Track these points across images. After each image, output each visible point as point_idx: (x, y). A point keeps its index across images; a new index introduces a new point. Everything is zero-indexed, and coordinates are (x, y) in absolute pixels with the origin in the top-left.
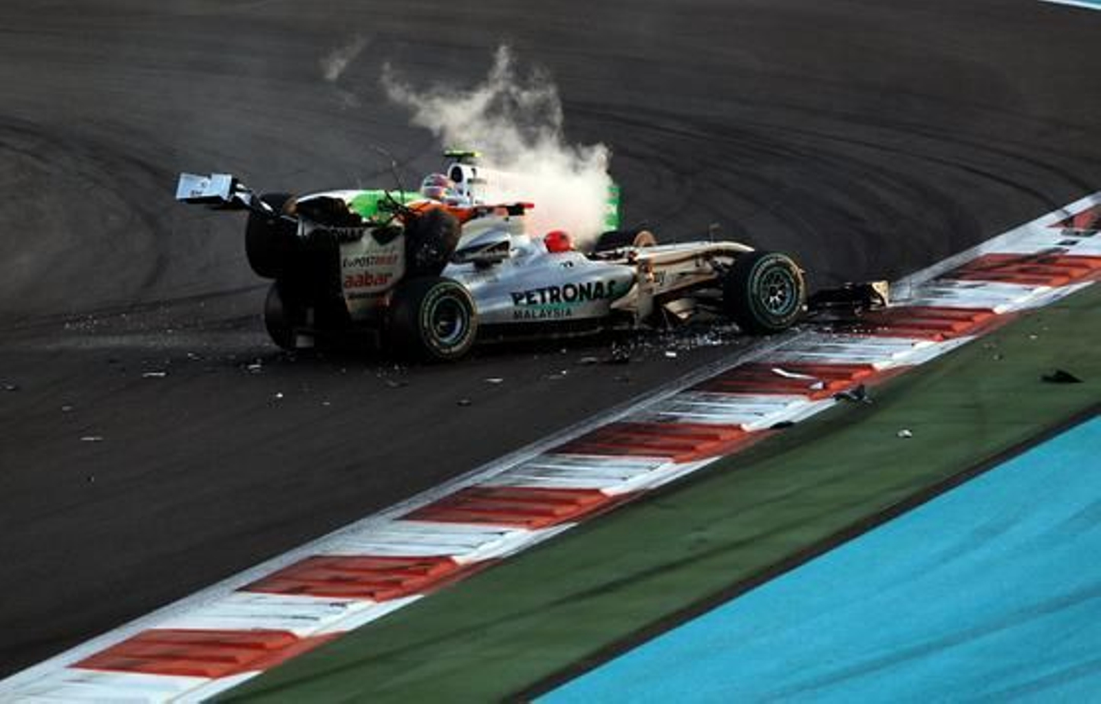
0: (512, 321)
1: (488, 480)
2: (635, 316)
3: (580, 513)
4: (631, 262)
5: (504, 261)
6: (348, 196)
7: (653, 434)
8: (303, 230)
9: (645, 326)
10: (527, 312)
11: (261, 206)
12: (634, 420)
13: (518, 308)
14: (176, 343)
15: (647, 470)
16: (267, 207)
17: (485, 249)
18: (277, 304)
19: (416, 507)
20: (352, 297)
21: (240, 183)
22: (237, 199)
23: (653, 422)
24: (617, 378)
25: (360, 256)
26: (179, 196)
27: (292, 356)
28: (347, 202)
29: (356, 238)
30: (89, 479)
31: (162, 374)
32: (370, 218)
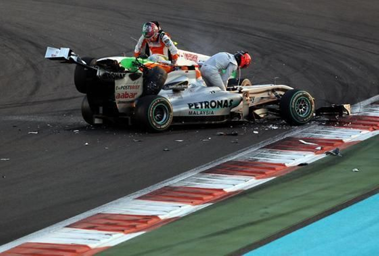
0: (188, 115)
1: (175, 183)
2: (241, 115)
3: (214, 199)
4: (240, 92)
5: (185, 89)
6: (119, 59)
7: (247, 166)
8: (100, 73)
9: (245, 120)
10: (195, 112)
11: (82, 62)
12: (239, 160)
13: (191, 110)
14: (42, 120)
15: (244, 182)
16: (84, 62)
17: (178, 84)
18: (86, 104)
19: (144, 194)
20: (120, 102)
21: (73, 52)
22: (71, 59)
23: (247, 161)
24: (233, 142)
25: (123, 85)
26: (46, 57)
27: (92, 127)
28: (119, 62)
29: (121, 77)
30: (3, 177)
31: (37, 133)
32: (129, 69)
